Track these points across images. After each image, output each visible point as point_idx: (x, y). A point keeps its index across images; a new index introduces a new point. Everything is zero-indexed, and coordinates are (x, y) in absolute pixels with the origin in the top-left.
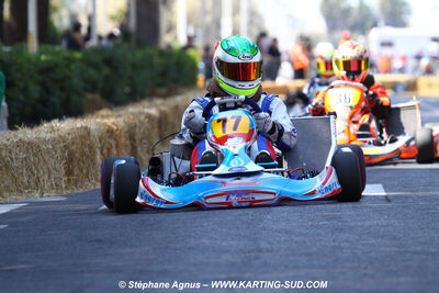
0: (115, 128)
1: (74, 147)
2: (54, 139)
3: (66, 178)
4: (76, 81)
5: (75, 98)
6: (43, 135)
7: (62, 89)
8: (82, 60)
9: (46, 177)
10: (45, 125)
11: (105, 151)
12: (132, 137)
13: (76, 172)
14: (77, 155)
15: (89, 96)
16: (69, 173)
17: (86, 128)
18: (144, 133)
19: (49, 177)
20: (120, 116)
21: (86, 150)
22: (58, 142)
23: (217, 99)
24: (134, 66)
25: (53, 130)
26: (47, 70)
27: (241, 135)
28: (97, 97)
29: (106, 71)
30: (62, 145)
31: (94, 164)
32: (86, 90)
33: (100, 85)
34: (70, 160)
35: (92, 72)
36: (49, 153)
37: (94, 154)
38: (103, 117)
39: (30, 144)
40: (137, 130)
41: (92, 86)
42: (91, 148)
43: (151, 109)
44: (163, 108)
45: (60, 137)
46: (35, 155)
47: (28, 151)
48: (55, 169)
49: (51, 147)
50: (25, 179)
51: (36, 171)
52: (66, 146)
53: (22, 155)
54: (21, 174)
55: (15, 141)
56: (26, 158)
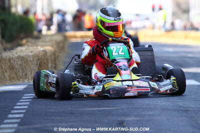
2: (33, 56)
6: (28, 54)
9: (30, 73)
17: (45, 51)
19: (31, 73)
21: (45, 61)
22: (35, 57)
30: (36, 58)
34: (40, 65)
36: (31, 62)
39: (23, 57)
42: (47, 60)
45: (36, 54)
46: (25, 63)
47: (22, 61)
48: (34, 69)
49: (31, 59)
50: (21, 74)
51: (25, 71)
52: (38, 59)
53: (19, 63)
54: (19, 71)
55: (17, 55)
56: (21, 64)
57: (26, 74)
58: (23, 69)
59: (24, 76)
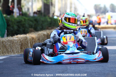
0: (34, 37)
1: (23, 42)
2: (17, 40)
3: (20, 50)
4: (27, 25)
5: (26, 29)
6: (15, 39)
7: (23, 27)
8: (28, 20)
9: (15, 49)
10: (16, 36)
11: (31, 43)
12: (39, 39)
13: (23, 48)
14: (24, 44)
15: (30, 29)
16: (21, 48)
17: (26, 37)
18: (42, 39)
19: (16, 49)
20: (36, 34)
21: (26, 43)
23: (65, 30)
24: (42, 21)
25: (17, 37)
26: (19, 22)
27: (72, 41)
28: (32, 29)
29: (35, 22)
30: (19, 41)
31: (28, 46)
32: (30, 27)
33: (33, 26)
34: (22, 45)
35: (31, 23)
37: (28, 44)
38: (31, 34)
40: (40, 38)
41: (31, 26)
42: (27, 42)
43: (45, 32)
44: (48, 32)
45: (19, 39)
46: (12, 44)
47: (10, 42)
48: (18, 47)
49: (16, 42)
50: (10, 50)
51: (12, 48)
52: (21, 42)
53: (9, 44)
54: (9, 48)
55: (7, 40)
56: (10, 44)
57: (13, 50)
58: (11, 47)
59: (12, 51)
